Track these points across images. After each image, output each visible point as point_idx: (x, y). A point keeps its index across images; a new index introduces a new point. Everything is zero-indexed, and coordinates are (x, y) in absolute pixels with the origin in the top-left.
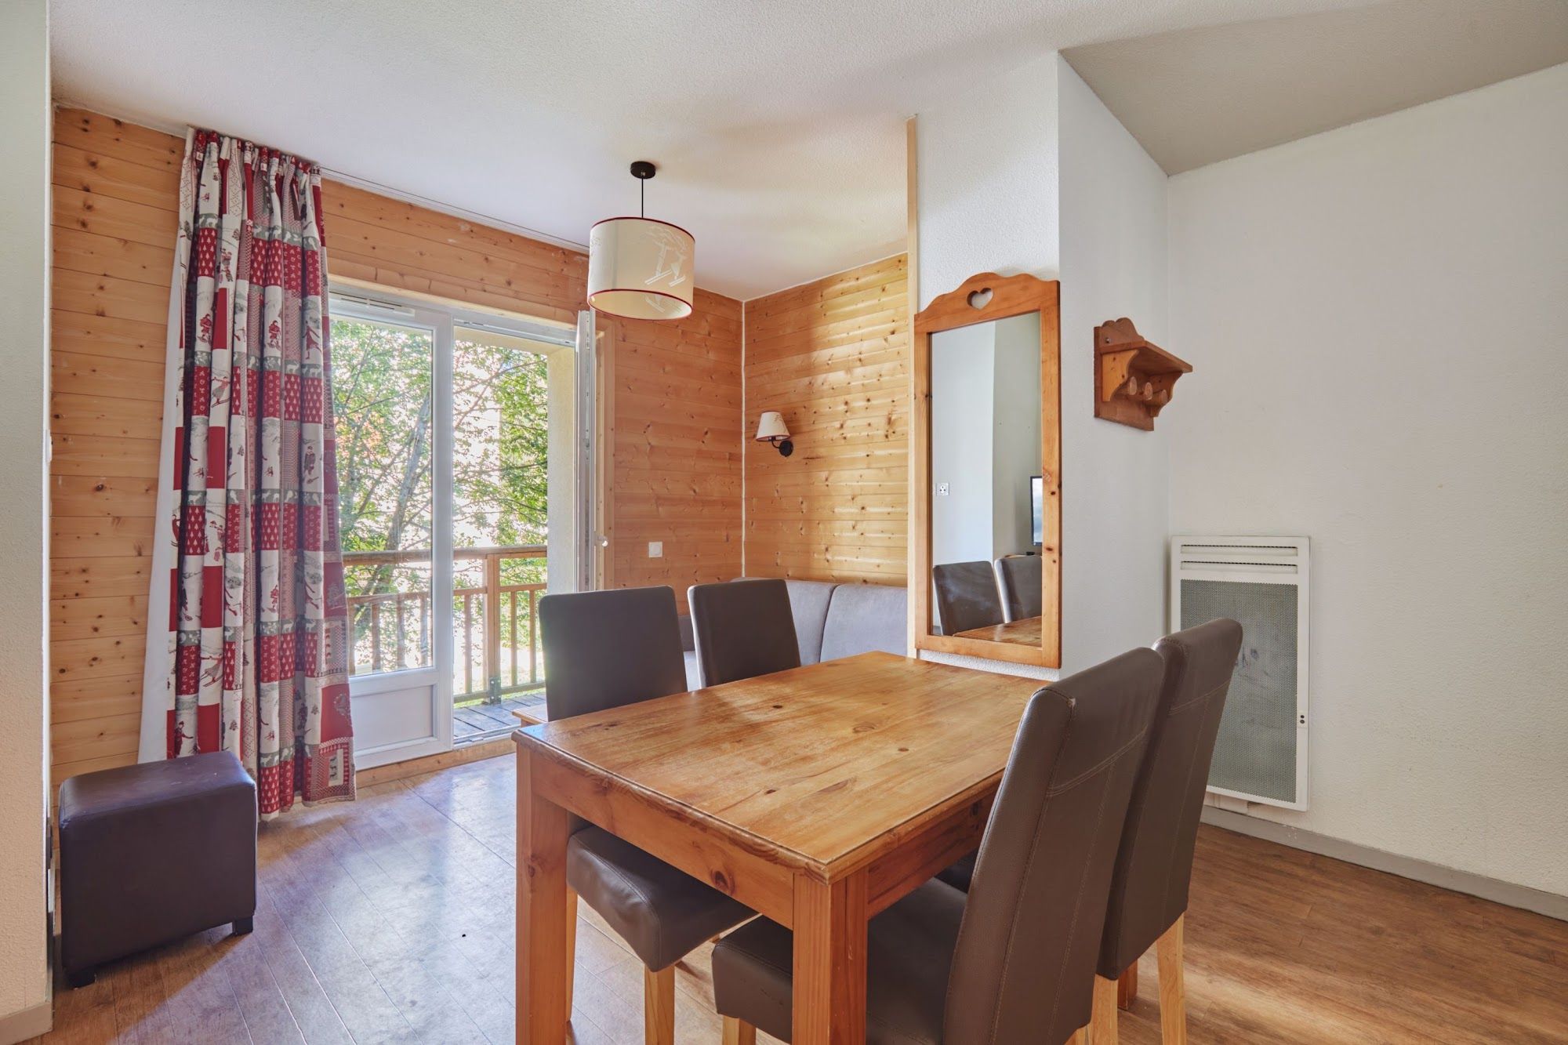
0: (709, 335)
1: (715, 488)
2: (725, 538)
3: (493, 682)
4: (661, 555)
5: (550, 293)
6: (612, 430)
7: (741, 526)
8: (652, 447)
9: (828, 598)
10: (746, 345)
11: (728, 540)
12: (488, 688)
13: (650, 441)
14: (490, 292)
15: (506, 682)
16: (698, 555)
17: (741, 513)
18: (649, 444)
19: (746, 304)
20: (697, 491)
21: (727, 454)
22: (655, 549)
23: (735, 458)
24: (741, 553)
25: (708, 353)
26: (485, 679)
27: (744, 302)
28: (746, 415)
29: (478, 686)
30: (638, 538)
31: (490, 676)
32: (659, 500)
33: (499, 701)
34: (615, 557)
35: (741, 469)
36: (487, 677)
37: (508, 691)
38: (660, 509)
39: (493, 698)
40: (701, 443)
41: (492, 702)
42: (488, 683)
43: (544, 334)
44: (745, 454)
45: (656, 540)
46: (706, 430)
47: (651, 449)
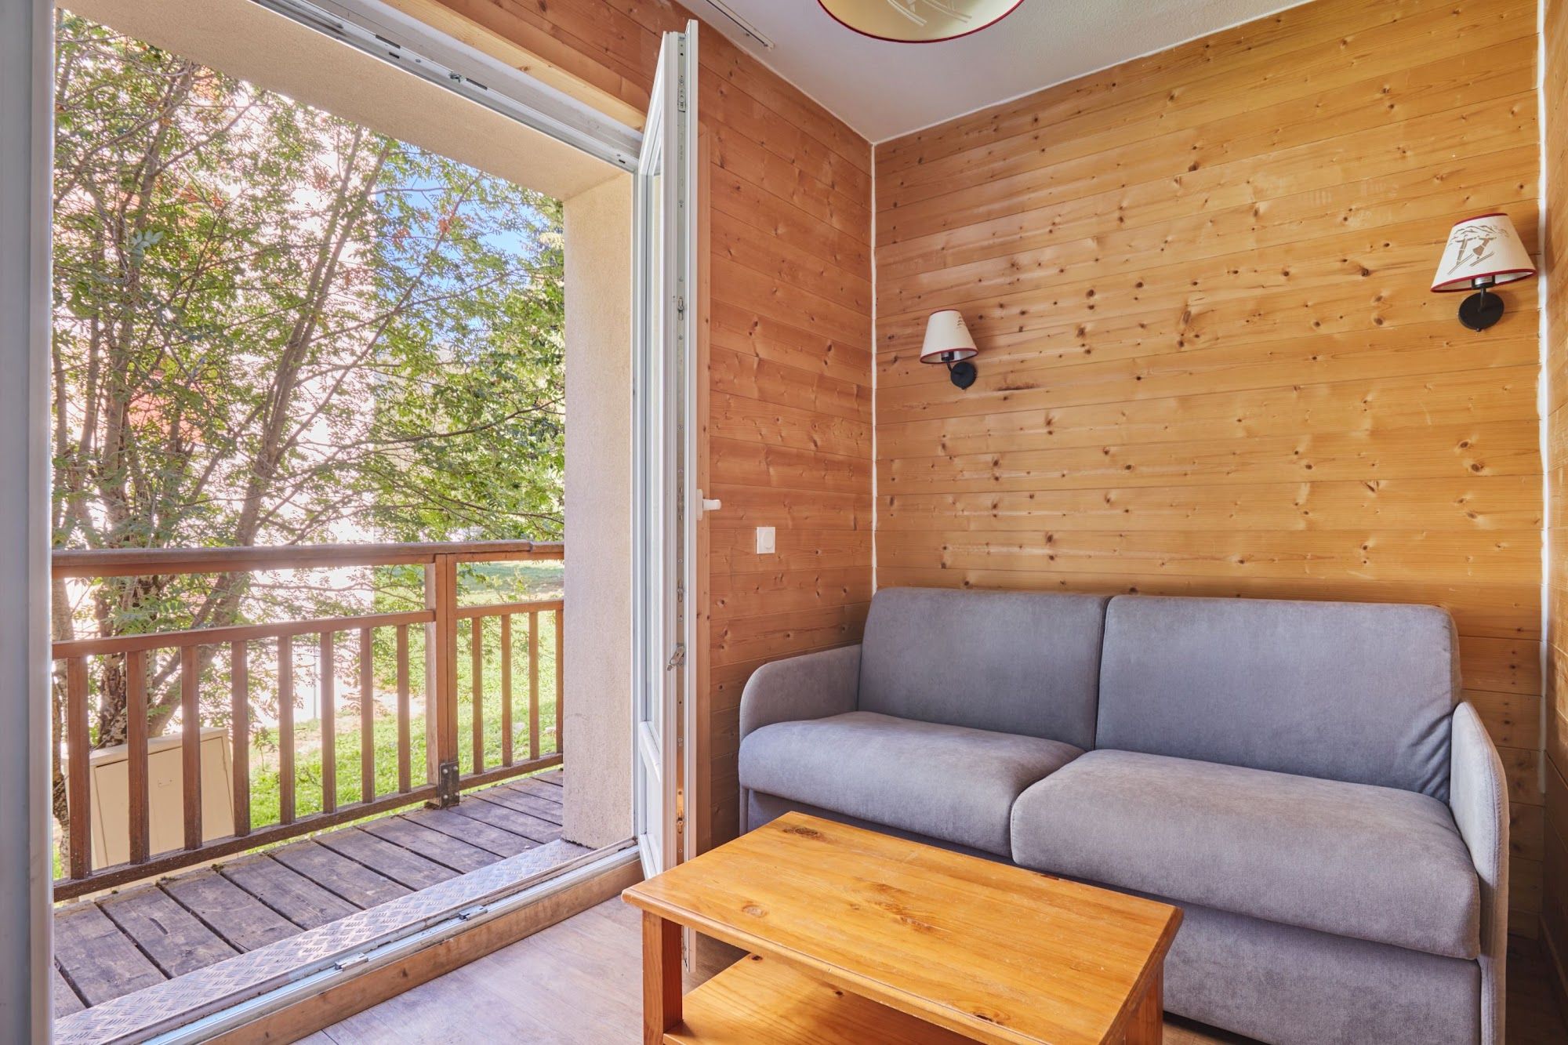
0: (833, 186)
1: (839, 439)
2: (852, 524)
3: (446, 771)
4: (773, 551)
5: (610, 47)
6: (707, 321)
7: (871, 505)
8: (761, 362)
9: (1099, 618)
10: (877, 213)
11: (855, 529)
12: (436, 780)
13: (758, 351)
14: (507, 10)
15: (465, 768)
16: (820, 552)
17: (871, 484)
18: (757, 355)
19: (878, 147)
20: (819, 443)
21: (855, 387)
22: (765, 540)
23: (863, 394)
24: (871, 548)
25: (831, 216)
26: (430, 765)
27: (874, 144)
28: (877, 326)
29: (420, 778)
30: (741, 518)
31: (441, 761)
32: (773, 455)
33: (456, 800)
34: (711, 552)
35: (871, 414)
36: (436, 764)
37: (469, 783)
38: (771, 470)
39: (446, 797)
40: (824, 364)
41: (446, 805)
42: (436, 772)
43: (590, 132)
44: (877, 389)
45: (766, 523)
46: (829, 343)
47: (759, 364)
